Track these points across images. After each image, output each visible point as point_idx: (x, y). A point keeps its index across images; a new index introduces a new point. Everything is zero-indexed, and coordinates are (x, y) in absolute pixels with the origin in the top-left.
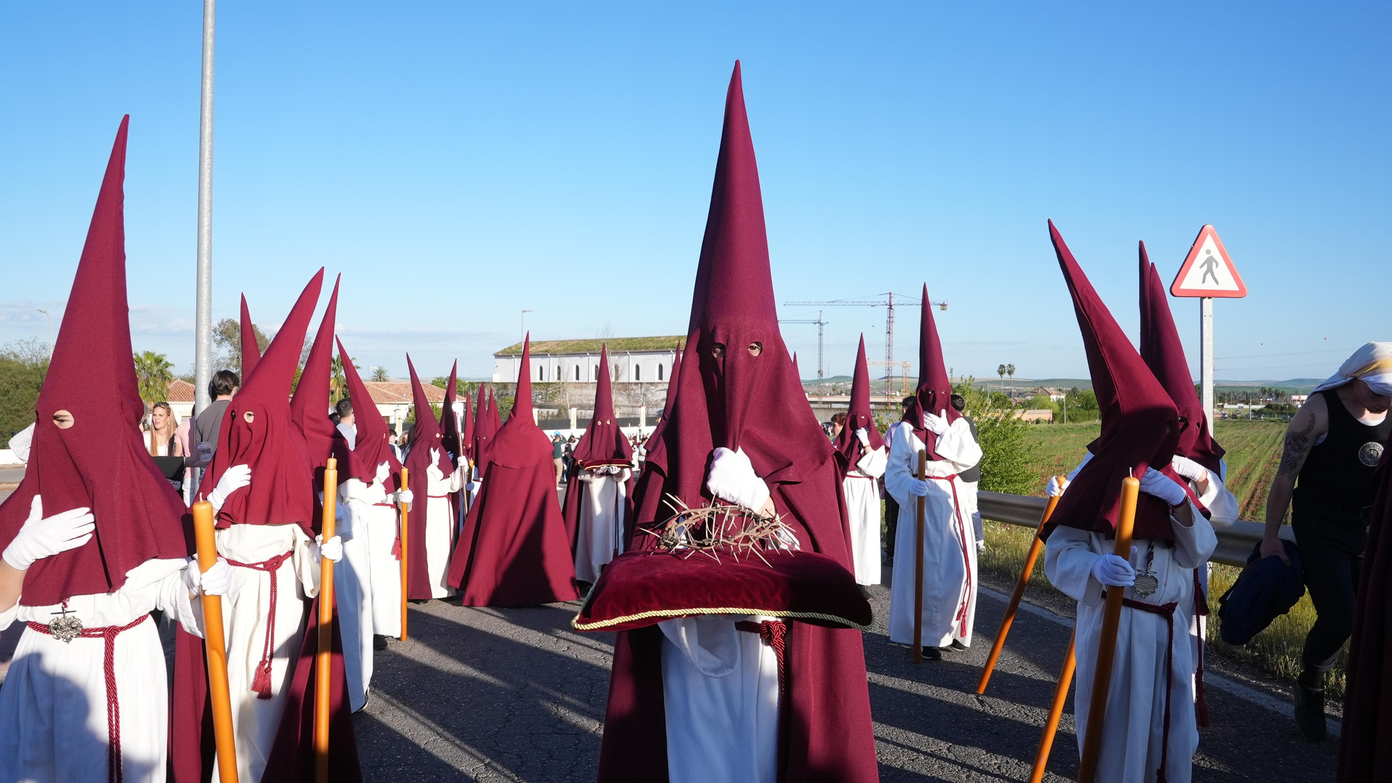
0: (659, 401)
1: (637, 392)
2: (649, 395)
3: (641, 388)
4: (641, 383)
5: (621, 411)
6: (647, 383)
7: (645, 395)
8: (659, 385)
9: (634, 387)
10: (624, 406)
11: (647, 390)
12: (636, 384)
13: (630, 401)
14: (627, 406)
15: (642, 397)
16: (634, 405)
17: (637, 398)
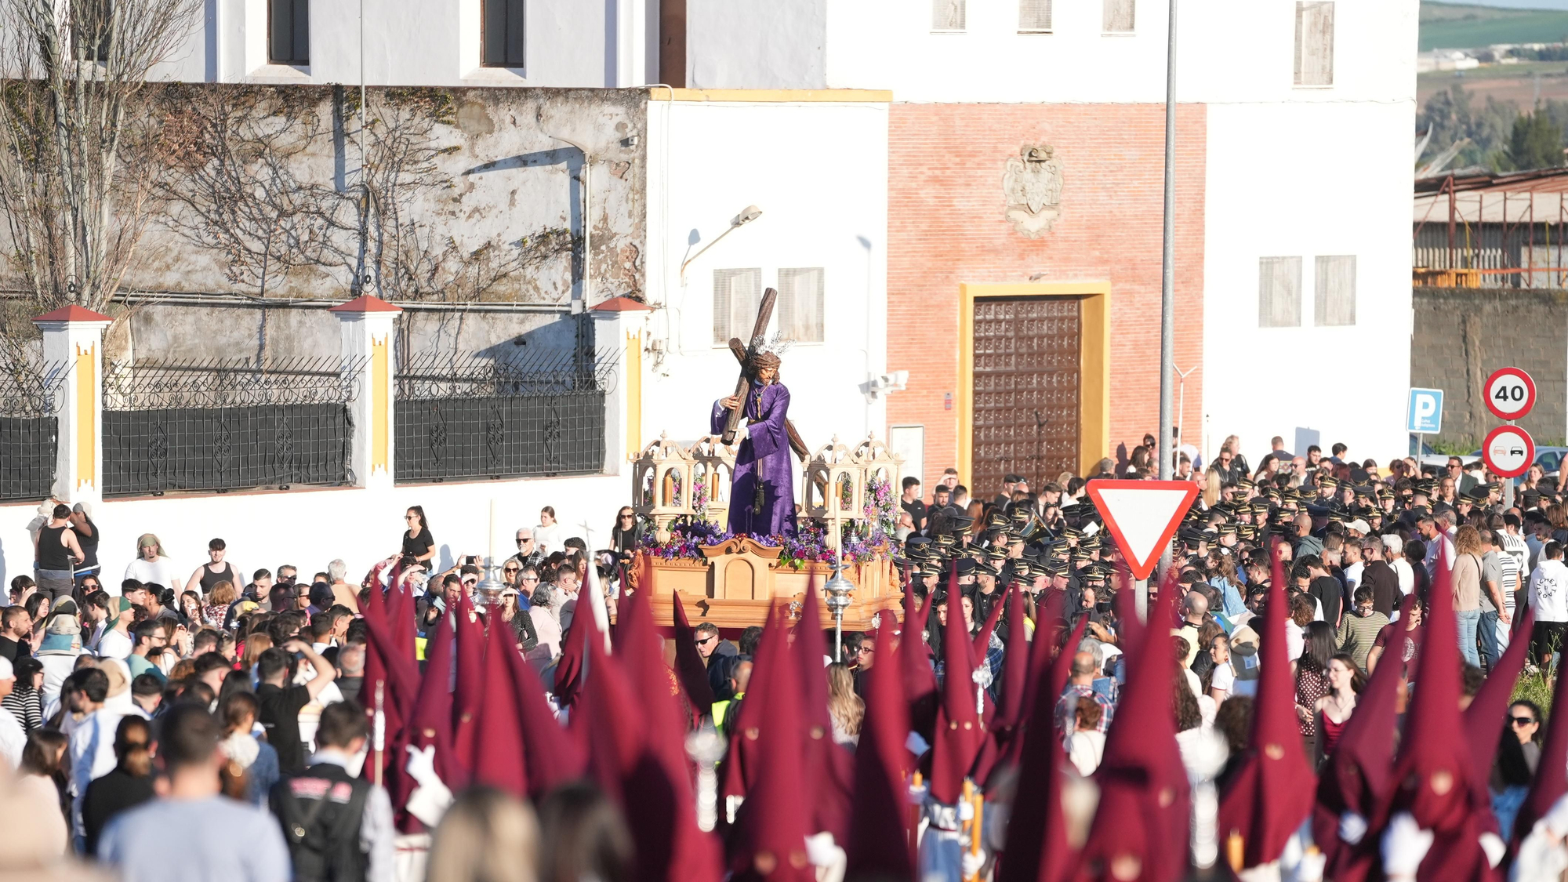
0: (506, 257)
1: (301, 170)
2: (415, 206)
3: (340, 136)
4: (343, 97)
5: (156, 343)
6: (396, 95)
7: (372, 201)
8: (503, 114)
9: (269, 125)
10: (183, 299)
11: (394, 156)
12: (291, 99)
13: (235, 254)
14: (210, 300)
15: (348, 215)
16: (278, 286)
17: (302, 227)
